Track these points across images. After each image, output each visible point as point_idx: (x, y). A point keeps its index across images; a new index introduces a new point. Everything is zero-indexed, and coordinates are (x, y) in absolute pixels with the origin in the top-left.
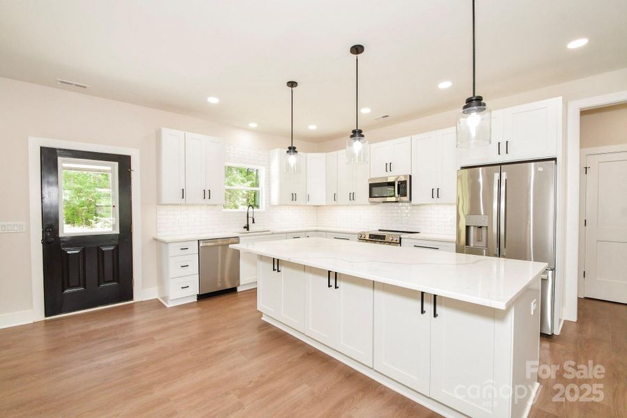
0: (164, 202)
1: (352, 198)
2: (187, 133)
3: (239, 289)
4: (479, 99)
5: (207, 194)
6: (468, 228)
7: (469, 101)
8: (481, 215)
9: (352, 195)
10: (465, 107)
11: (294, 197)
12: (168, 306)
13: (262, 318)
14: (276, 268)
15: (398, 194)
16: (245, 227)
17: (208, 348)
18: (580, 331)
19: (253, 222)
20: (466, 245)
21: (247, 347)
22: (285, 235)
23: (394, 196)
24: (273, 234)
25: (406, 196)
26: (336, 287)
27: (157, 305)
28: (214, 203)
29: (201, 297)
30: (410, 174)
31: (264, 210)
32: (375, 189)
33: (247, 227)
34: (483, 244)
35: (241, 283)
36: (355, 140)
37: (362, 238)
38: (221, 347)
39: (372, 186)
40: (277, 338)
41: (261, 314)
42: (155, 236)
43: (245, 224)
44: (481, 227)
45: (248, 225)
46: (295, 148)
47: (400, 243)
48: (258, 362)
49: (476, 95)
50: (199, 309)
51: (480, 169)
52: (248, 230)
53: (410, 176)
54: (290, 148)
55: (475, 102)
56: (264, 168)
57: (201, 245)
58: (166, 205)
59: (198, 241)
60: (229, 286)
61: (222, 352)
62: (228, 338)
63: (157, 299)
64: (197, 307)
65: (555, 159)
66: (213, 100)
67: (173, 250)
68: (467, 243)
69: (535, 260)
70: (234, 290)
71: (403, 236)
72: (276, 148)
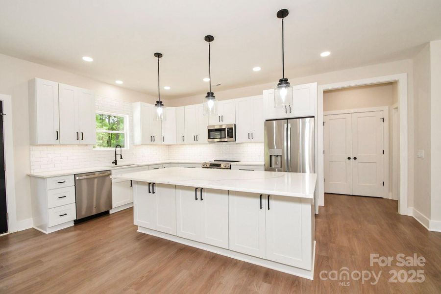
0: (39, 143)
1: (196, 139)
2: (60, 84)
3: (111, 212)
4: (286, 80)
5: (80, 136)
6: (271, 156)
7: (281, 81)
8: (274, 148)
9: (196, 137)
10: (279, 84)
11: (153, 139)
12: (47, 233)
13: (138, 231)
14: (151, 190)
15: (228, 136)
16: (113, 163)
17: (97, 260)
18: (327, 211)
19: (121, 158)
20: (270, 167)
21: (132, 253)
22: (148, 167)
23: (225, 138)
24: (138, 166)
25: (232, 137)
26: (202, 199)
27: (35, 233)
28: (86, 144)
29: (77, 222)
30: (234, 123)
31: (129, 149)
32: (212, 133)
33: (115, 162)
34: (279, 166)
35: (114, 206)
36: (209, 99)
37: (205, 166)
38: (109, 257)
39: (210, 131)
40: (153, 243)
41: (136, 227)
42: (28, 173)
43: (114, 160)
44: (277, 156)
45: (116, 161)
46: (161, 102)
47: (230, 168)
48: (144, 262)
49: (285, 78)
50: (78, 232)
51: (274, 121)
52: (116, 164)
53: (235, 125)
54: (158, 102)
55: (284, 82)
56: (128, 116)
57: (77, 178)
58: (40, 145)
59: (75, 175)
60: (103, 210)
61: (111, 261)
62: (112, 250)
63: (33, 228)
64: (75, 230)
65: (314, 117)
66: (88, 59)
67: (51, 184)
68: (271, 166)
69: (302, 172)
70: (107, 213)
71: (232, 163)
72: (138, 101)
